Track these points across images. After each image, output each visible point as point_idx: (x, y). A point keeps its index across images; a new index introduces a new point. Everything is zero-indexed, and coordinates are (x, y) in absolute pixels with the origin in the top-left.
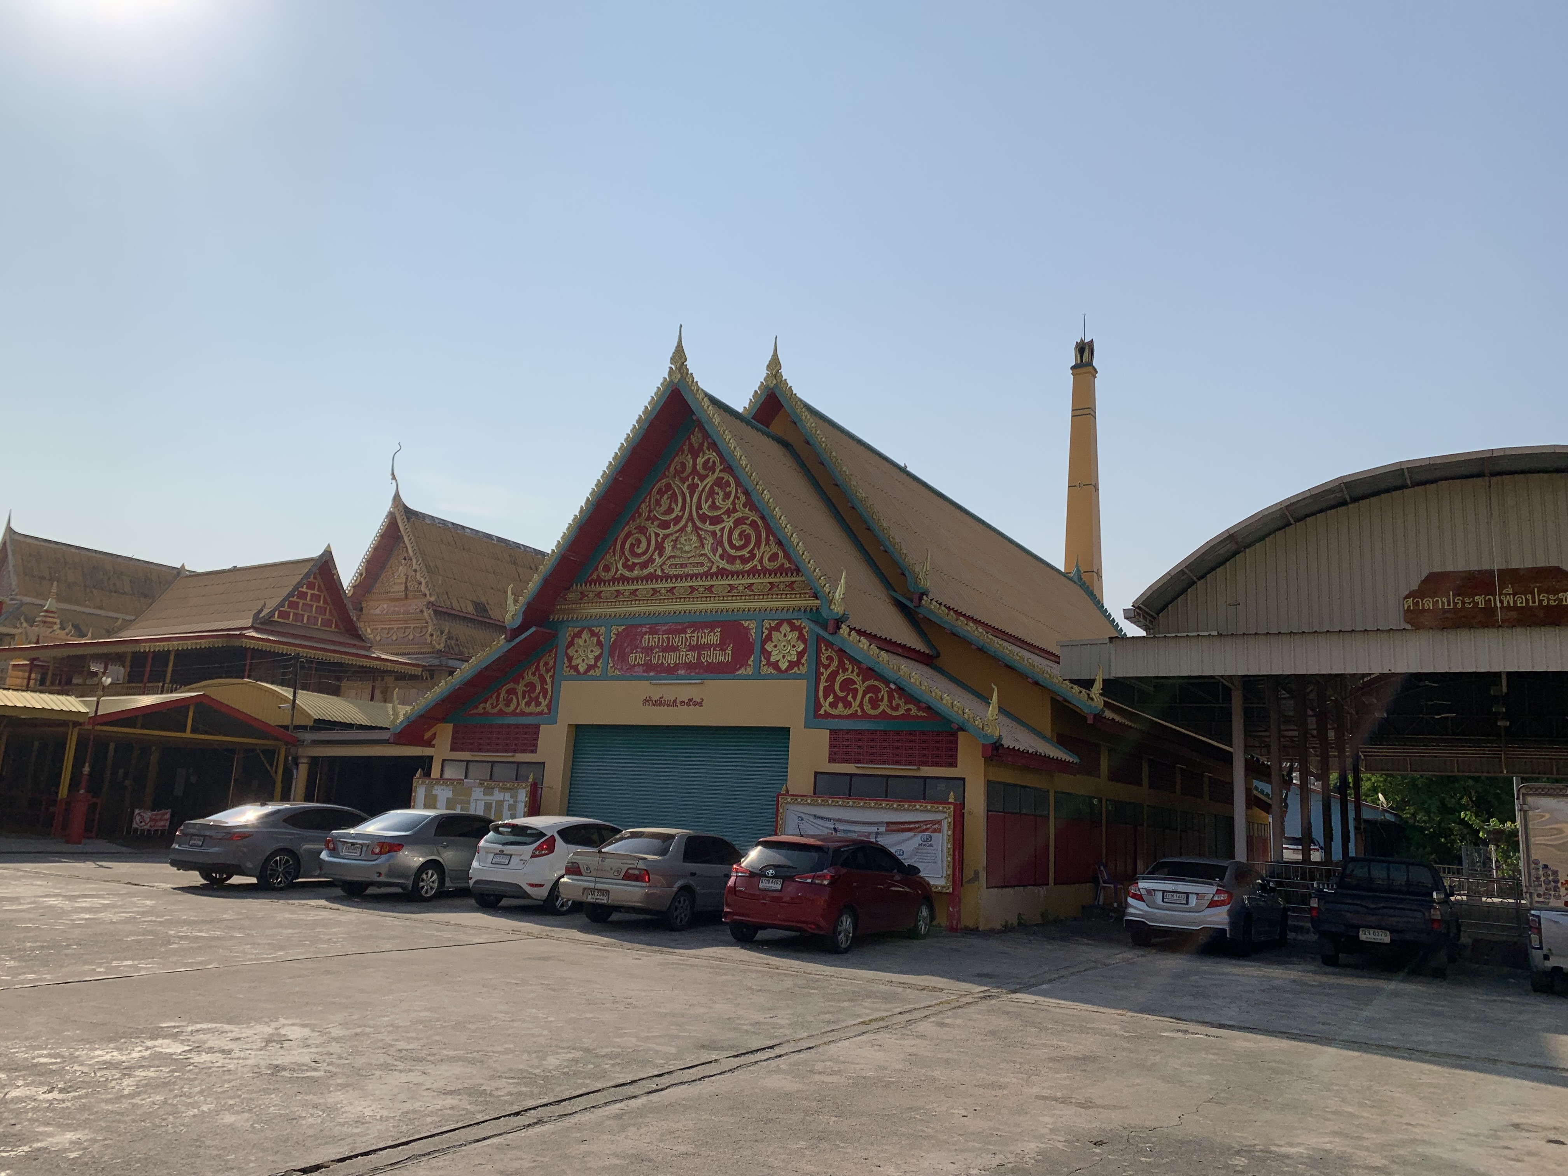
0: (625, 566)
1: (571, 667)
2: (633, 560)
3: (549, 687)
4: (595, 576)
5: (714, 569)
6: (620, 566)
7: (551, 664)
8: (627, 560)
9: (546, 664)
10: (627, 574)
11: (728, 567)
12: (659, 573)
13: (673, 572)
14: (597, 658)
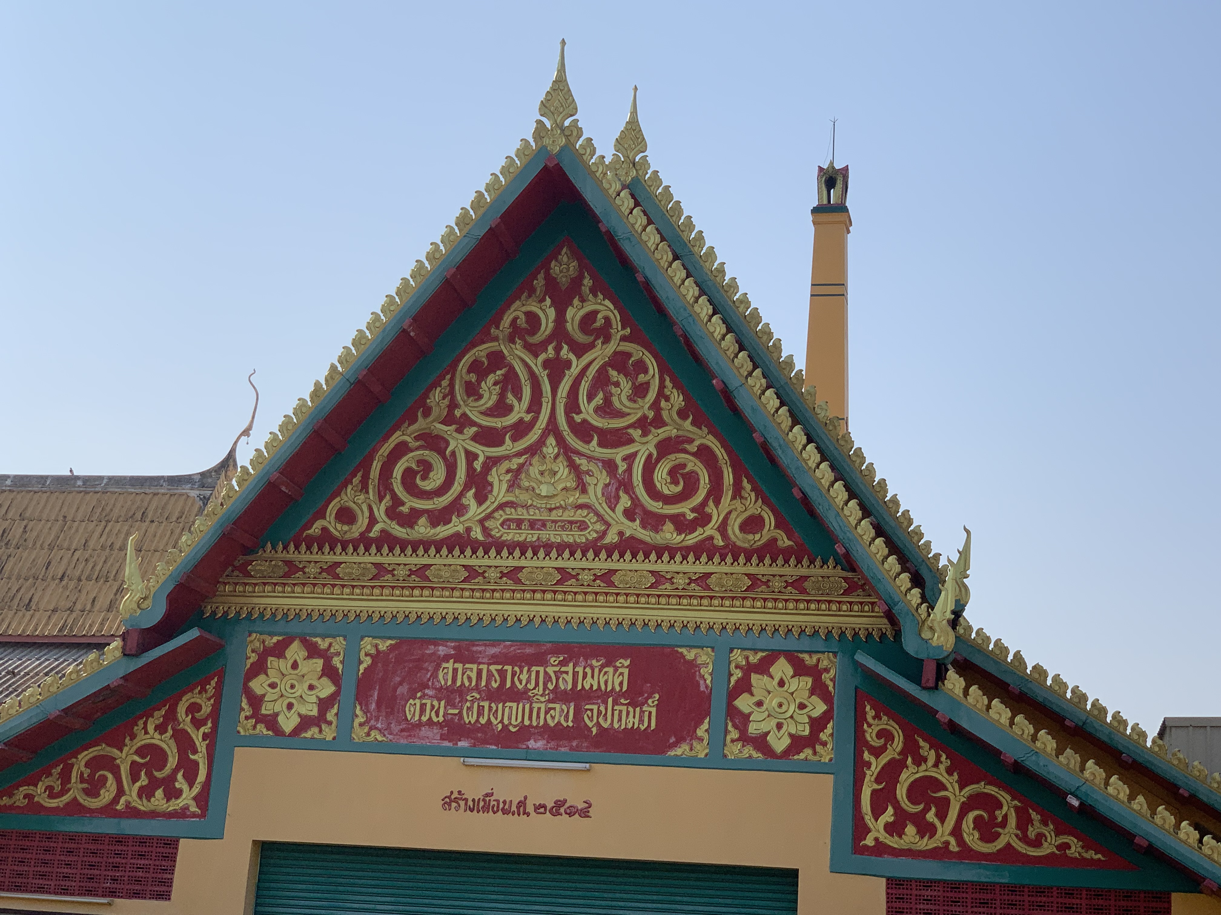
0: (392, 513)
1: (257, 717)
2: (411, 503)
3: (200, 757)
4: (315, 529)
5: (612, 537)
6: (380, 512)
7: (206, 709)
8: (397, 502)
9: (193, 708)
10: (399, 531)
11: (645, 535)
12: (477, 534)
13: (511, 535)
14: (324, 704)
